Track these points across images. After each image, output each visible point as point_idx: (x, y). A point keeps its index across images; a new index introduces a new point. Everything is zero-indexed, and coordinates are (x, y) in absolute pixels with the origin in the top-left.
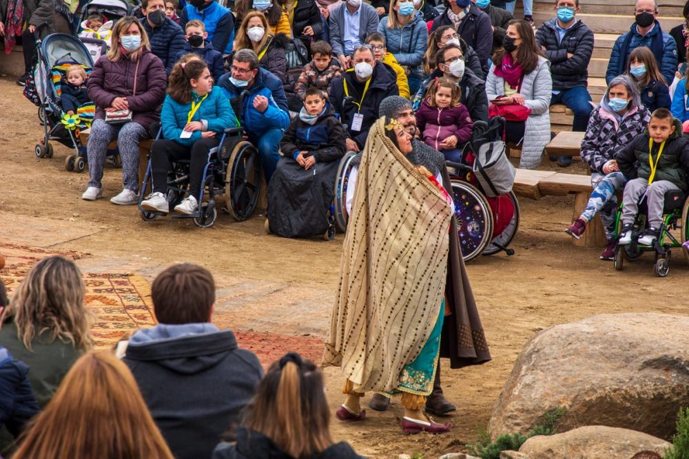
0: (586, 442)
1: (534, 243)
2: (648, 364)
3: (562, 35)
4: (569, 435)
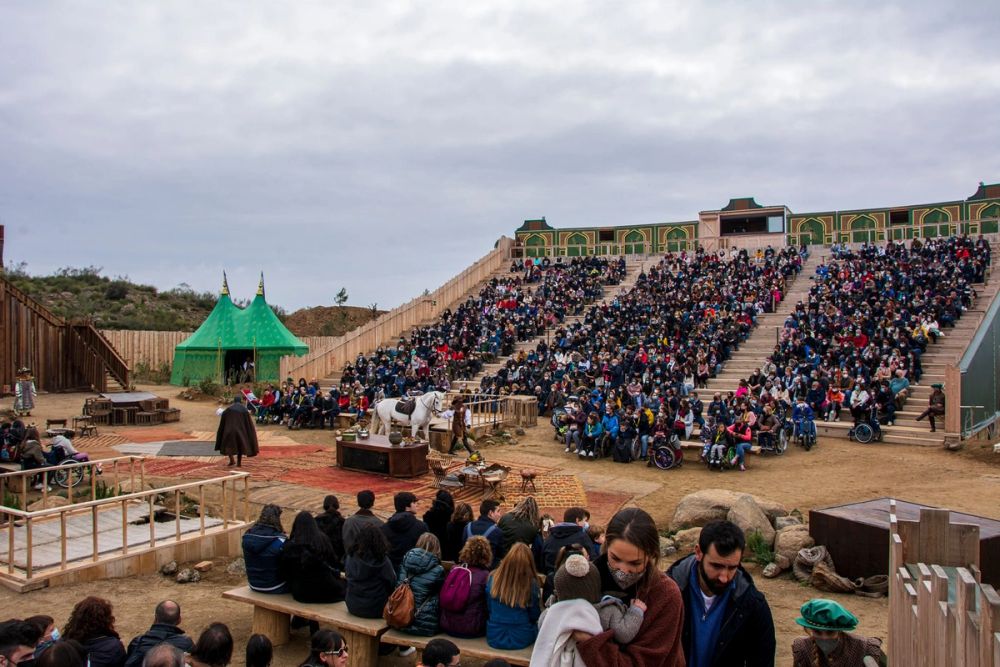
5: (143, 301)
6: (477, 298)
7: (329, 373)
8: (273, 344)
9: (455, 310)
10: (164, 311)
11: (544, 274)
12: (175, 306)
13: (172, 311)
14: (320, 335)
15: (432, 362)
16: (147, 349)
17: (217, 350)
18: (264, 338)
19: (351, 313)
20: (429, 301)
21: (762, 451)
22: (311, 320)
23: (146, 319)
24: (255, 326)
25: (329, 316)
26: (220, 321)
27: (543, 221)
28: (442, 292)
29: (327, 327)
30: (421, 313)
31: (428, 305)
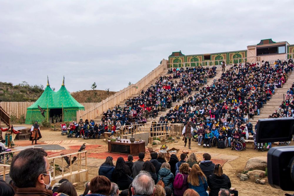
0: (255, 172)
1: (248, 148)
2: (262, 163)
3: (249, 125)
4: (253, 171)
5: (7, 89)
6: (154, 85)
7: (96, 117)
8: (70, 106)
9: (146, 90)
10: (17, 93)
11: (181, 74)
12: (22, 91)
13: (21, 93)
14: (86, 102)
15: (138, 112)
16: (13, 109)
17: (47, 109)
18: (66, 104)
19: (98, 93)
20: (135, 87)
21: (280, 144)
22: (81, 96)
23: (10, 97)
24: (62, 98)
25: (89, 94)
26: (47, 97)
27: (180, 52)
28: (140, 83)
29: (89, 99)
30: (132, 92)
31: (134, 89)
